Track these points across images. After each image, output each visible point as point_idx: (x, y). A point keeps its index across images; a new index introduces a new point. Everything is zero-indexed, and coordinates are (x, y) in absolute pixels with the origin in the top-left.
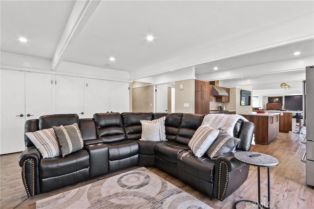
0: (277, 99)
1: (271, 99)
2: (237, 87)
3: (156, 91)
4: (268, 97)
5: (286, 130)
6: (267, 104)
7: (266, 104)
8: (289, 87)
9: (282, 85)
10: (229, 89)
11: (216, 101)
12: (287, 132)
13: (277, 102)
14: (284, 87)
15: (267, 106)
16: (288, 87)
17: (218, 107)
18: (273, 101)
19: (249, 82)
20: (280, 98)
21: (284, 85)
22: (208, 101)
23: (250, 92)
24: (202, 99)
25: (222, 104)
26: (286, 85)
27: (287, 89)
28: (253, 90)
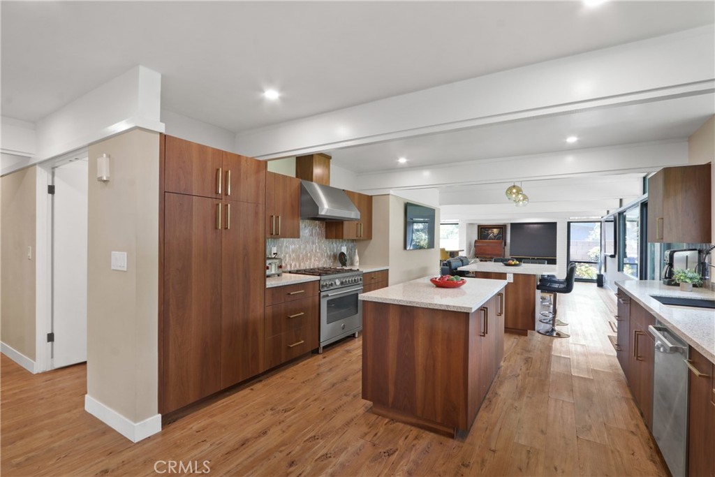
0: (495, 231)
1: (483, 230)
2: (391, 192)
3: (51, 190)
4: (479, 226)
5: (520, 326)
6: (476, 241)
7: (473, 243)
8: (525, 198)
9: (509, 191)
10: (370, 198)
11: (326, 238)
12: (523, 333)
13: (495, 237)
14: (514, 196)
15: (475, 246)
16: (523, 200)
17: (335, 256)
18: (488, 234)
19: (426, 176)
20: (502, 228)
21: (514, 191)
22: (256, 241)
23: (434, 210)
24: (216, 228)
25: (351, 245)
26: (519, 191)
27: (521, 203)
28: (440, 204)
